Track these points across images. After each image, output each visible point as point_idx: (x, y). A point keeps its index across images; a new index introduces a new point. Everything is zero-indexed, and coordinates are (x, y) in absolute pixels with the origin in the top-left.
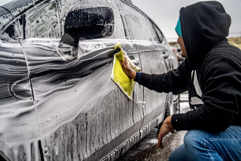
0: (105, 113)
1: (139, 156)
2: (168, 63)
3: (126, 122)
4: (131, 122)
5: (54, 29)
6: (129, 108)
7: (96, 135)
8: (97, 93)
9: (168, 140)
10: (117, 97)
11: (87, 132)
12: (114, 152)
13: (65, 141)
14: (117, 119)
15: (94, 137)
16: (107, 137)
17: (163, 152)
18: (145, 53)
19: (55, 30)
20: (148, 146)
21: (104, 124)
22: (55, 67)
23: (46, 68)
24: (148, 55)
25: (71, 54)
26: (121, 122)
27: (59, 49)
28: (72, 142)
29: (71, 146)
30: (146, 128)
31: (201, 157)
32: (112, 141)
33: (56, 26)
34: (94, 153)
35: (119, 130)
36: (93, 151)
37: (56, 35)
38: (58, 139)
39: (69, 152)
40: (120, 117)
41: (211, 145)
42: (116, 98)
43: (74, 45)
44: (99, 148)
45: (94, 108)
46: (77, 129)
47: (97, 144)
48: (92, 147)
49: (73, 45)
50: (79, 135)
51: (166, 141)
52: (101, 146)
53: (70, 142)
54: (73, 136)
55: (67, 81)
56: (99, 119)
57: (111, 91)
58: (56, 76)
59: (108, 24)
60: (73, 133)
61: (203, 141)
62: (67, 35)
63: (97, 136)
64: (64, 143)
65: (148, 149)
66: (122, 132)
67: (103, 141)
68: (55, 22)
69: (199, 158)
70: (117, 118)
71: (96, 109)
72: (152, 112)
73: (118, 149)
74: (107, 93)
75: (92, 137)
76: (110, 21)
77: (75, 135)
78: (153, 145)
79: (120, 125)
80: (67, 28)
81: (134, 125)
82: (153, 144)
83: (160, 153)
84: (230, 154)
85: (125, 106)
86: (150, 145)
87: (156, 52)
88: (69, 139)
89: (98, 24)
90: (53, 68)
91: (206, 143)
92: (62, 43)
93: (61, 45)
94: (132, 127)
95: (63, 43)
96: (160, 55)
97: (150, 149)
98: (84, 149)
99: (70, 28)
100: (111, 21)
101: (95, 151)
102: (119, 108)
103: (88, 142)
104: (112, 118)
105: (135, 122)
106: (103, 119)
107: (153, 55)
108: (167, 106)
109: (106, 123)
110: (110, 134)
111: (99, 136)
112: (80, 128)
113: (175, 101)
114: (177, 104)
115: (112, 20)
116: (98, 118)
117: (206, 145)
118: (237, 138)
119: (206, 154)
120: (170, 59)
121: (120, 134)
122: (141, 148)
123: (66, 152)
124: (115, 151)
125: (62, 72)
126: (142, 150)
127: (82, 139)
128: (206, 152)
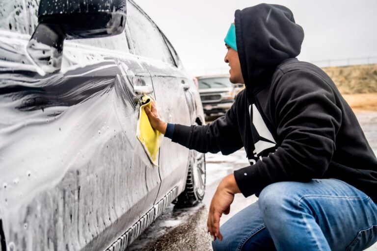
0: (107, 173)
1: (152, 247)
2: (189, 98)
3: (136, 189)
4: (143, 190)
5: (16, 17)
6: (140, 165)
7: (92, 211)
8: (93, 136)
9: (193, 219)
10: (124, 147)
11: (80, 204)
12: (119, 241)
13: (43, 219)
14: (123, 183)
15: (90, 213)
16: (109, 214)
17: (189, 239)
18: (160, 77)
19: (19, 19)
20: (164, 231)
21: (106, 191)
22: (24, 82)
23: (9, 81)
24: (164, 82)
25: (50, 63)
26: (129, 189)
27: (31, 51)
28: (56, 222)
29: (53, 230)
30: (162, 200)
31: (292, 225)
32: (117, 220)
33: (20, 12)
34: (90, 243)
35: (127, 202)
36: (90, 238)
37: (20, 28)
38: (33, 216)
39: (50, 240)
40: (127, 181)
41: (306, 205)
42: (122, 148)
43: (56, 45)
44: (99, 233)
45: (90, 163)
46: (64, 198)
47: (95, 227)
48: (88, 231)
49: (54, 46)
50: (67, 208)
51: (190, 222)
52: (102, 230)
53: (52, 221)
54: (57, 211)
55: (45, 110)
56: (97, 181)
57: (114, 135)
58: (26, 97)
59: (118, 12)
60: (58, 205)
61: (295, 199)
62: (43, 26)
63: (95, 212)
64: (42, 224)
65: (164, 235)
66: (131, 206)
67: (104, 221)
68: (18, 6)
69: (289, 225)
70: (124, 181)
71: (92, 163)
72: (171, 174)
73: (125, 236)
74: (109, 138)
75: (87, 213)
76: (120, 7)
77: (61, 209)
78: (171, 229)
79: (128, 195)
80: (44, 14)
81: (148, 195)
82: (171, 227)
83: (184, 240)
84: (329, 219)
85: (135, 161)
86: (166, 229)
87: (174, 78)
88: (51, 216)
89: (101, 10)
90: (20, 83)
91: (299, 201)
92: (34, 41)
93: (33, 45)
94: (145, 198)
95: (36, 41)
96: (178, 85)
97: (167, 235)
98: (75, 234)
99: (50, 15)
100: (122, 7)
101: (92, 238)
102: (126, 165)
103: (81, 223)
104: (117, 181)
105: (149, 190)
106: (104, 182)
107: (170, 83)
108: (190, 166)
109: (108, 190)
110: (114, 208)
111: (97, 212)
112: (69, 197)
113: (198, 160)
114: (201, 164)
115: (124, 6)
116: (95, 180)
117: (301, 205)
118: (337, 195)
119: (301, 220)
120: (191, 93)
121: (129, 208)
122: (151, 235)
123: (46, 241)
124: (120, 238)
125: (37, 93)
126: (155, 238)
127: (71, 216)
128: (300, 216)
